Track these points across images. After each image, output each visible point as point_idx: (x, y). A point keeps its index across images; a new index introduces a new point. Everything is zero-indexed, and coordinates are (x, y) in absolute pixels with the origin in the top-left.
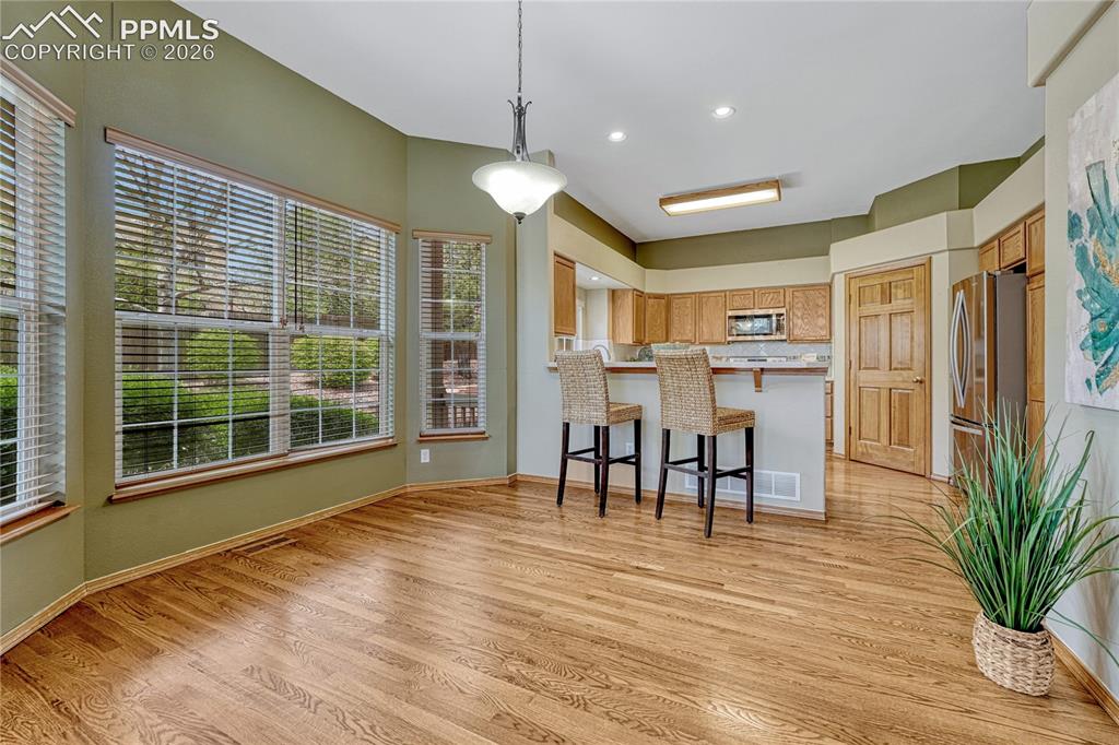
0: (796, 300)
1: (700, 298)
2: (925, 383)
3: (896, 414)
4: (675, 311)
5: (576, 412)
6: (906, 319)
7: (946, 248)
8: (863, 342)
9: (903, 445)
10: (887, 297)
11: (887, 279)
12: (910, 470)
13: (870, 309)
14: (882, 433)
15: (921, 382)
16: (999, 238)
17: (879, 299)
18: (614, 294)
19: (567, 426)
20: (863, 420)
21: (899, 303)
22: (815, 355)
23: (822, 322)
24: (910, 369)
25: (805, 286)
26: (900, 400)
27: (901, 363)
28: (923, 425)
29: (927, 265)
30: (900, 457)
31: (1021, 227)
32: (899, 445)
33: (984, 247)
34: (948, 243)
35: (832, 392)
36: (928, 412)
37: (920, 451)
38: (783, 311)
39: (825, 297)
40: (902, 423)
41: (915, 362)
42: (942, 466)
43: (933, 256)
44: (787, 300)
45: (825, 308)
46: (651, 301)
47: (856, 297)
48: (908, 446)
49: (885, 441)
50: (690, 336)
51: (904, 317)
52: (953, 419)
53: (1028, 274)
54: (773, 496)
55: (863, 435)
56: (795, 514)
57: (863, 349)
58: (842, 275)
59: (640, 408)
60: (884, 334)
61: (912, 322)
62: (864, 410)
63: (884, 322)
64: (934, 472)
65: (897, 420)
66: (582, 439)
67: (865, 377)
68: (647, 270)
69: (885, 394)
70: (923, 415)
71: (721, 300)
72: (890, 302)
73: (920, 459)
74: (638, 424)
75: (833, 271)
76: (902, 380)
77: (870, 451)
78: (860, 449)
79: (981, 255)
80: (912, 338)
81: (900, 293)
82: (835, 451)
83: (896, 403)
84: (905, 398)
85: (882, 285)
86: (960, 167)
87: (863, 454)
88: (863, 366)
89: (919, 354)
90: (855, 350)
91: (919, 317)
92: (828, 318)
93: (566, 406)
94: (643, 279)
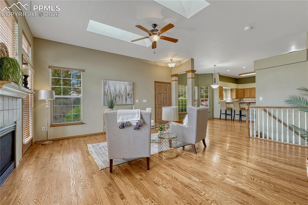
1: (251, 89)
5: (222, 108)
18: (232, 90)
19: (221, 110)
46: (240, 90)
59: (232, 108)
66: (223, 112)
74: (231, 110)
93: (221, 107)
94: (238, 86)
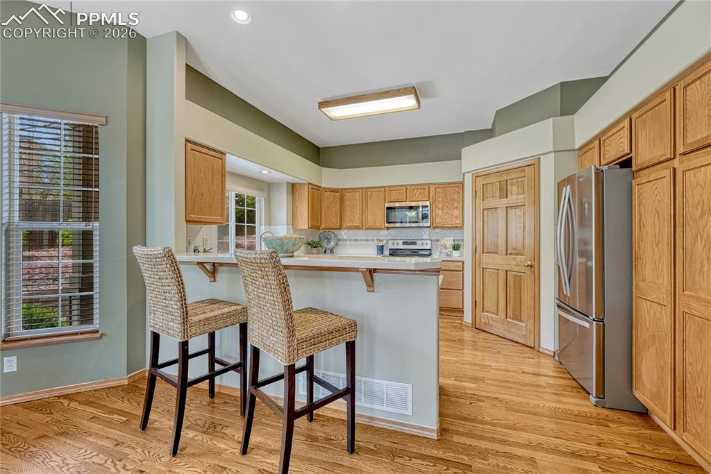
0: (437, 195)
1: (365, 191)
2: (534, 268)
3: (511, 293)
4: (347, 203)
6: (519, 212)
7: (552, 150)
8: (485, 231)
9: (516, 320)
10: (504, 193)
11: (504, 178)
12: (522, 341)
13: (491, 203)
14: (500, 308)
15: (531, 266)
16: (600, 139)
17: (498, 194)
18: (293, 187)
20: (486, 296)
21: (514, 198)
22: (452, 238)
23: (457, 212)
24: (522, 255)
25: (444, 184)
26: (515, 281)
27: (514, 249)
28: (532, 304)
29: (535, 165)
30: (514, 330)
31: (626, 122)
32: (513, 319)
33: (584, 149)
34: (554, 148)
35: (463, 270)
36: (537, 292)
37: (530, 326)
38: (428, 203)
39: (459, 193)
40: (516, 300)
41: (526, 249)
42: (549, 341)
43: (542, 157)
44: (431, 196)
45: (459, 202)
46: (327, 194)
47: (481, 193)
48: (521, 321)
49: (502, 315)
50: (358, 223)
51: (517, 210)
52: (557, 302)
53: (634, 168)
54: (385, 408)
55: (486, 309)
56: (406, 430)
57: (485, 236)
58: (470, 174)
60: (502, 224)
61: (524, 214)
62: (486, 288)
63: (502, 213)
64: (542, 345)
65: (512, 298)
67: (488, 260)
68: (323, 168)
69: (502, 274)
70: (533, 295)
71: (382, 194)
72: (507, 197)
73: (530, 333)
75: (463, 171)
76: (517, 264)
77: (491, 323)
78: (483, 320)
79: (580, 156)
80: (524, 228)
81: (514, 189)
82: (465, 320)
83: (511, 283)
84: (519, 279)
85: (500, 182)
86: (561, 83)
87: (486, 324)
88: (485, 250)
89: (529, 242)
90: (479, 237)
91: (529, 210)
92: (461, 210)
94: (321, 175)
